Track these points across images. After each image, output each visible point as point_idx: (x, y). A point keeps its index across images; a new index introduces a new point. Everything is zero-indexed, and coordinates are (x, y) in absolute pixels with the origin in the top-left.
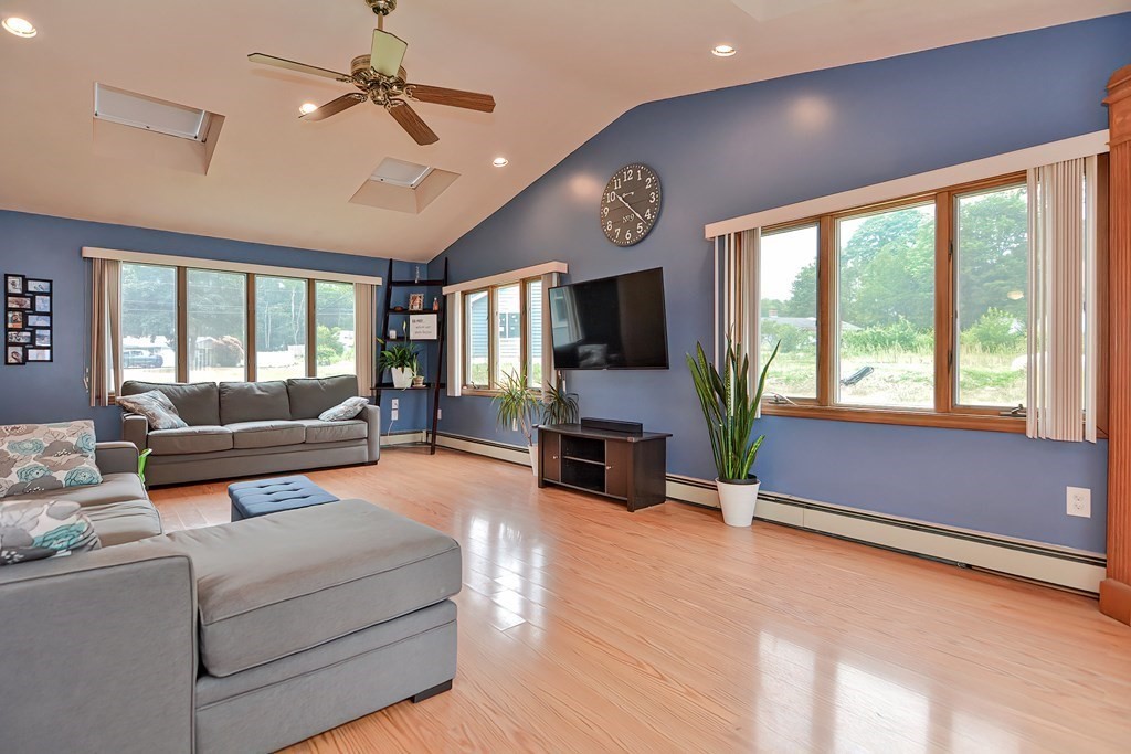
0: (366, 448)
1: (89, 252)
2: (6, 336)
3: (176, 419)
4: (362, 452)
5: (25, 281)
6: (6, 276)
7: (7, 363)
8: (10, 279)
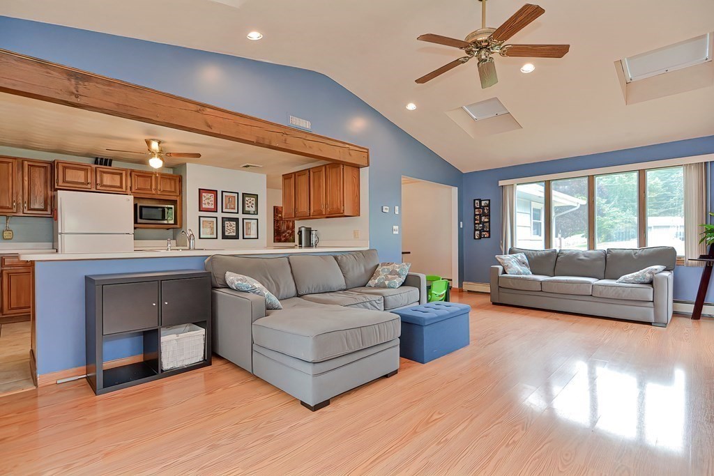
0: (652, 310)
1: (501, 183)
2: (475, 227)
3: (527, 270)
4: (648, 313)
5: (480, 201)
6: (475, 200)
7: (475, 239)
8: (476, 201)
